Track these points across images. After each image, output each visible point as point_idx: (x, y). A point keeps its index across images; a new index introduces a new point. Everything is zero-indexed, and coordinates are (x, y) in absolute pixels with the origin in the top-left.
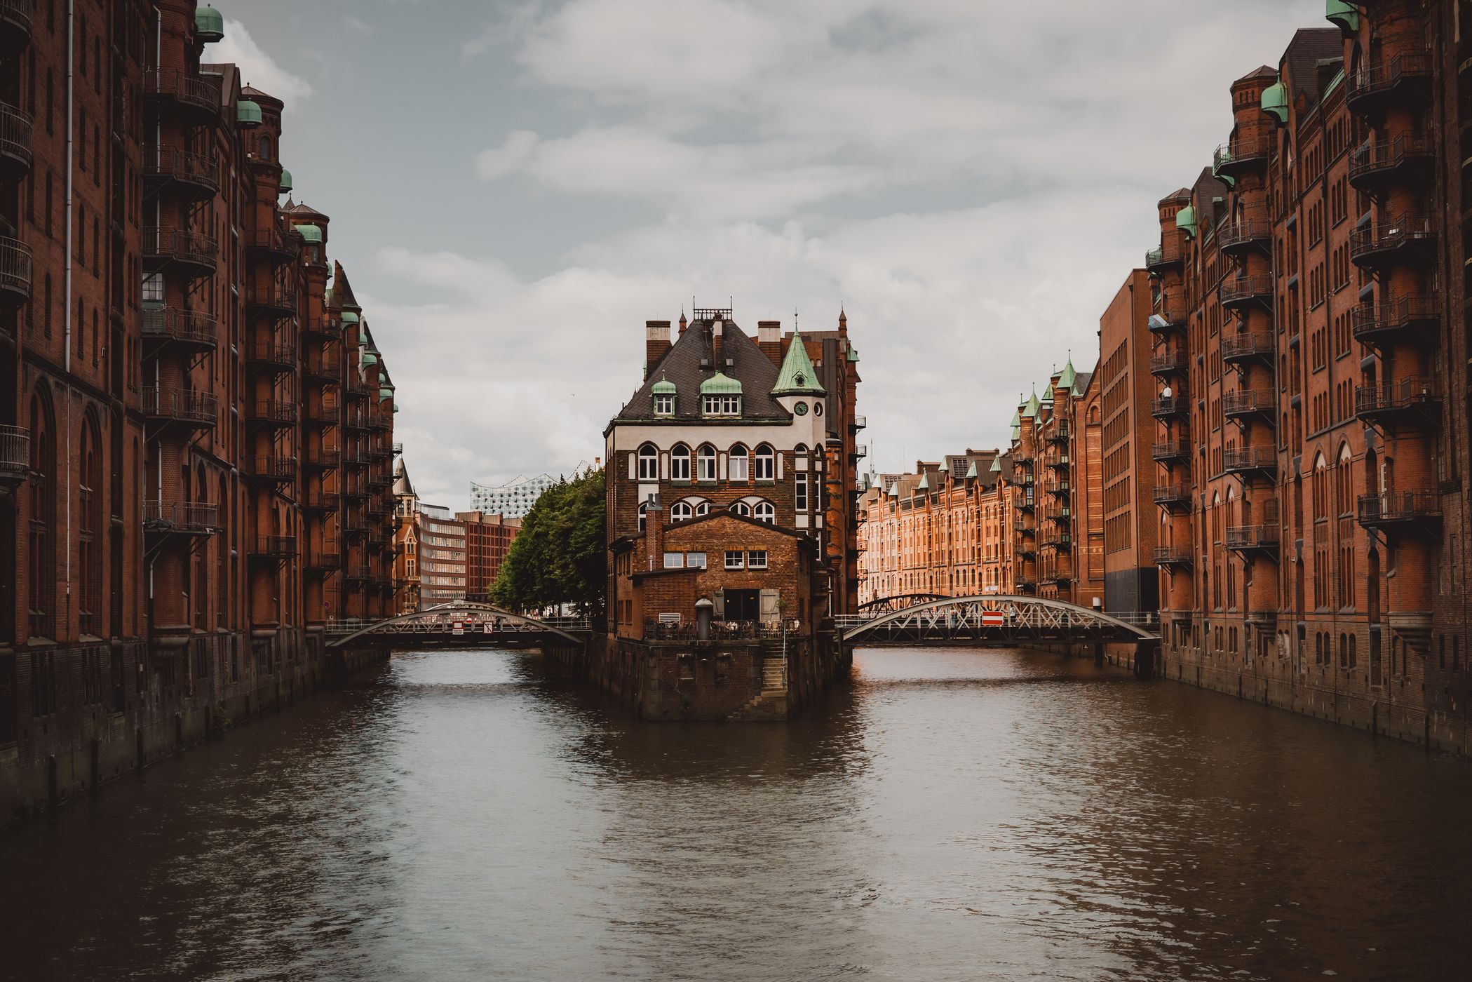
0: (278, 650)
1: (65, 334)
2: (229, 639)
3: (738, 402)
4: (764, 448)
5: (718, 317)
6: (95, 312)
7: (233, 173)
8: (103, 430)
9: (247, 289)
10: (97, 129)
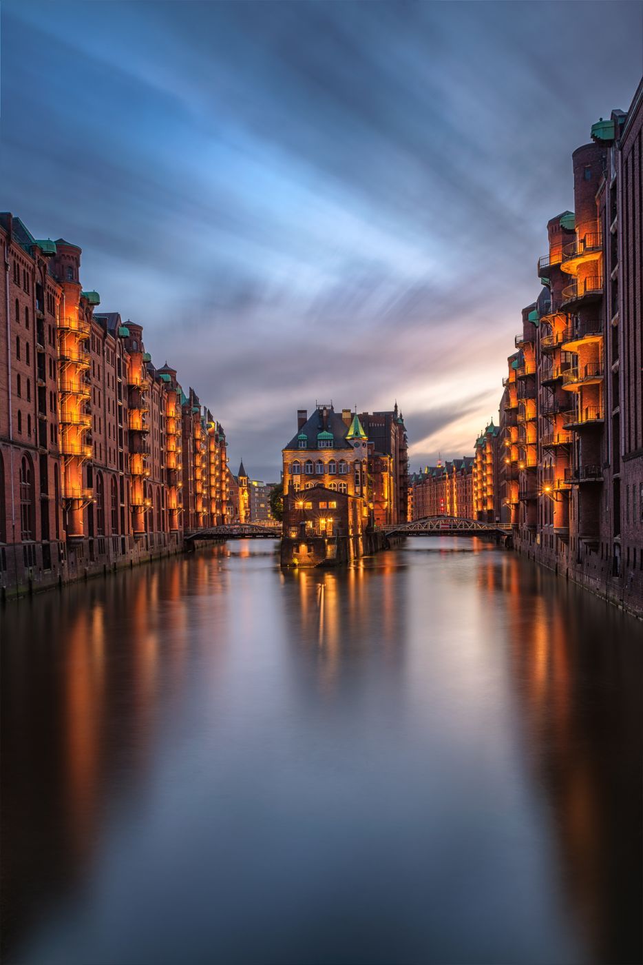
0: (152, 543)
1: (9, 425)
2: (120, 539)
3: (332, 442)
4: (342, 461)
5: (325, 408)
6: (29, 417)
7: (118, 356)
8: (34, 461)
9: (129, 401)
10: (27, 344)
